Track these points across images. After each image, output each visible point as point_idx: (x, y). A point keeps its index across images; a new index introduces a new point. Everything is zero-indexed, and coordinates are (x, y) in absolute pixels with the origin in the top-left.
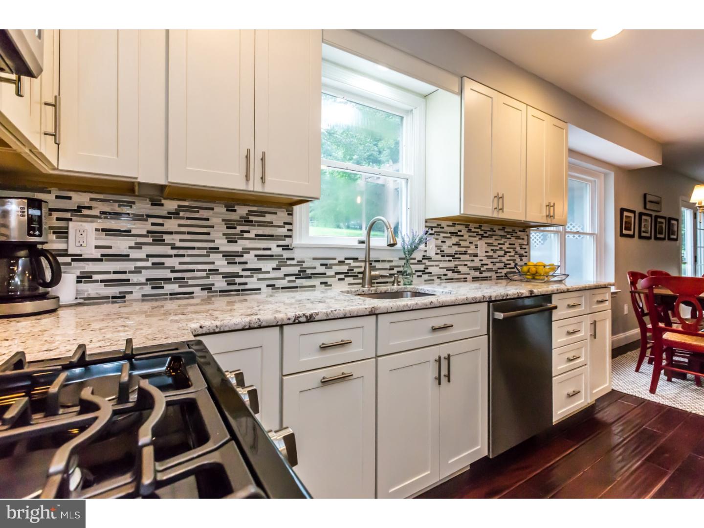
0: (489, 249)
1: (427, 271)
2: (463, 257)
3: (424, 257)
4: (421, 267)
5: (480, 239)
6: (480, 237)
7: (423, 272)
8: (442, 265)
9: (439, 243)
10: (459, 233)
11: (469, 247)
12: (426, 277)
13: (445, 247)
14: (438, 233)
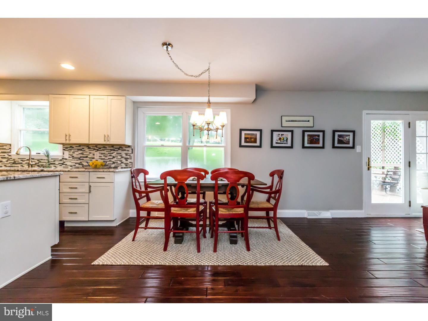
0: (102, 155)
1: (64, 163)
2: (85, 159)
3: (63, 159)
4: (62, 162)
5: (96, 151)
6: (96, 150)
7: (63, 164)
8: (72, 161)
9: (71, 153)
10: (83, 149)
11: (89, 155)
12: (64, 166)
13: (74, 155)
14: (71, 150)
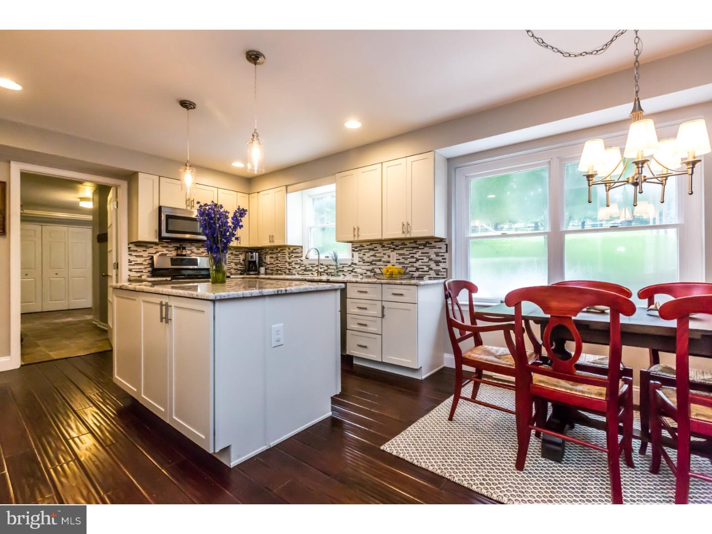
0: (400, 257)
1: (354, 271)
2: (377, 263)
3: (352, 263)
4: (351, 269)
5: (392, 251)
6: (392, 250)
7: (352, 271)
8: (363, 268)
9: (361, 255)
10: (375, 249)
11: (383, 257)
12: (353, 274)
13: (365, 258)
14: (361, 250)
